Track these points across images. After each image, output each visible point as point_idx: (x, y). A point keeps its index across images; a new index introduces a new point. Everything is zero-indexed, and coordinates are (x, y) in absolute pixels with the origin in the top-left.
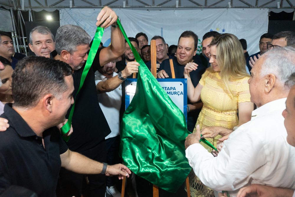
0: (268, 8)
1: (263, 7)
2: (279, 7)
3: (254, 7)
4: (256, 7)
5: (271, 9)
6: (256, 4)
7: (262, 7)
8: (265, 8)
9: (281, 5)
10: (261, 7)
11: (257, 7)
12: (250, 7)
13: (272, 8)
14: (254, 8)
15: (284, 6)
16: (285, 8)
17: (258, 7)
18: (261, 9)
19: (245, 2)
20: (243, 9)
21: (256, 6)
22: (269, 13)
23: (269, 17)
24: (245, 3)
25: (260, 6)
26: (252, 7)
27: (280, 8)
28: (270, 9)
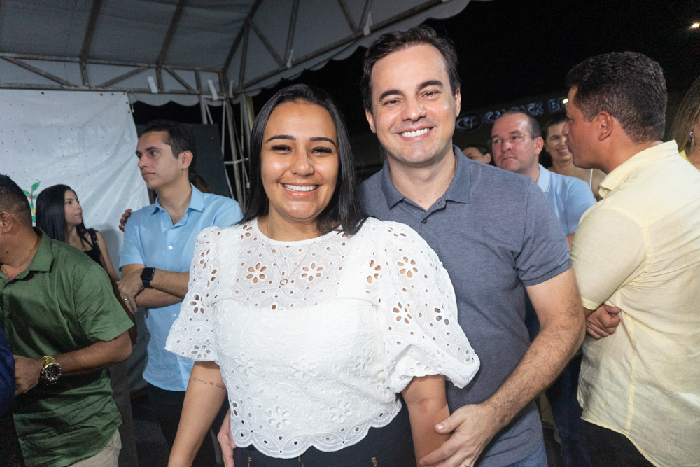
0: (124, 91)
1: (109, 88)
2: (154, 89)
3: (76, 86)
4: (84, 88)
5: (136, 94)
6: (85, 79)
7: (107, 87)
8: (114, 91)
9: (160, 85)
10: (101, 89)
11: (88, 88)
12: (66, 87)
13: (135, 92)
14: (77, 89)
15: (168, 87)
16: (172, 93)
17: (90, 88)
18: (103, 93)
19: (43, 73)
20: (40, 92)
21: (84, 85)
22: (131, 105)
23: (134, 115)
24: (44, 76)
25: (97, 87)
26: (73, 88)
27: (159, 93)
28: (131, 95)
